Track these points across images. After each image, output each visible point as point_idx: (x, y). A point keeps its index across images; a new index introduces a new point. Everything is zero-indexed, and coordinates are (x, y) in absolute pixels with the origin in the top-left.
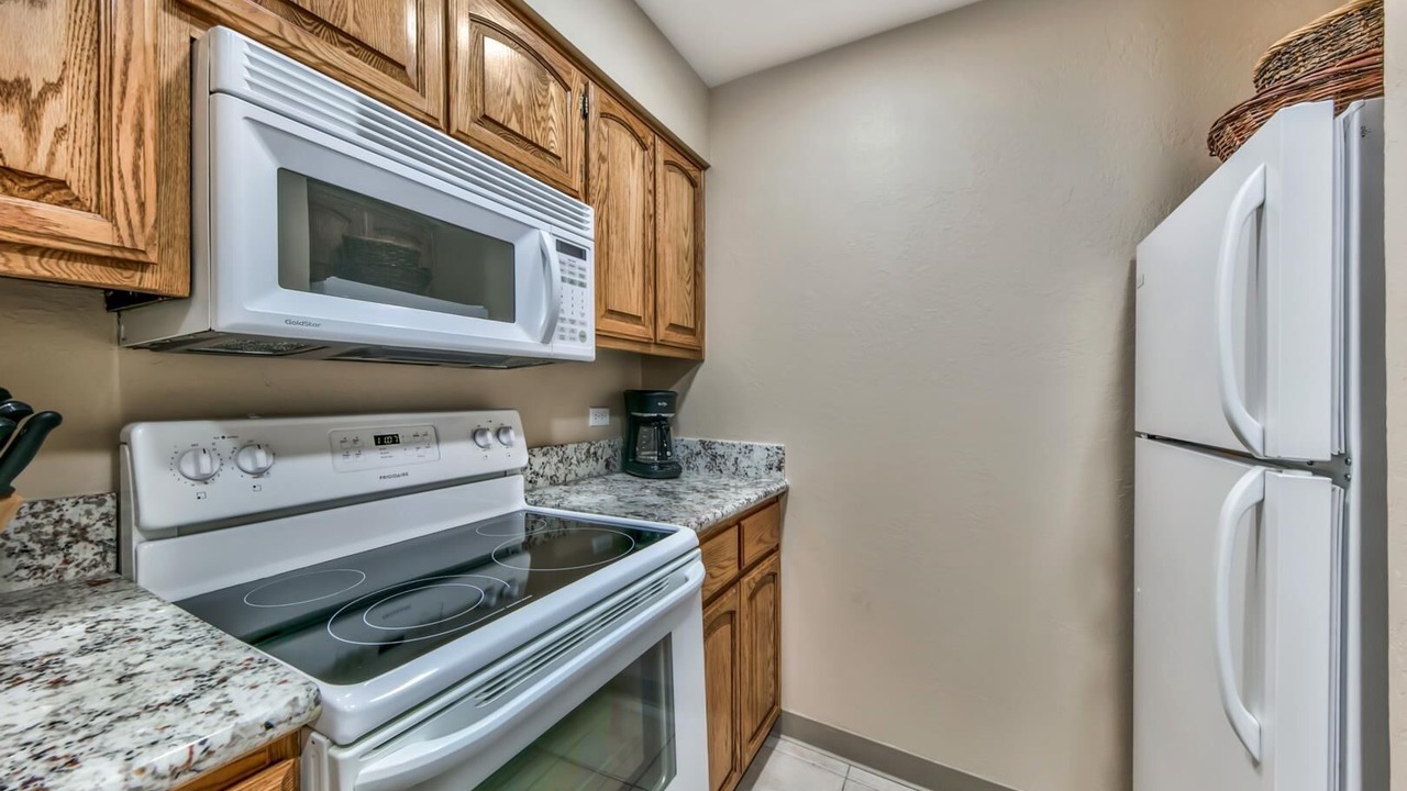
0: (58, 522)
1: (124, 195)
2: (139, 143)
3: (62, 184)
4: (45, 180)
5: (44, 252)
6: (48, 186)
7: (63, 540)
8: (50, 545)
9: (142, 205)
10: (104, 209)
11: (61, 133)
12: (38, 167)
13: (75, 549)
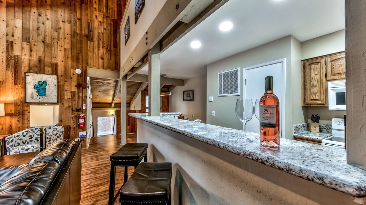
0: (328, 127)
1: (322, 99)
2: (323, 94)
3: (318, 99)
4: (317, 99)
5: (317, 104)
6: (317, 100)
7: (329, 129)
8: (328, 129)
9: (324, 100)
10: (321, 101)
11: (318, 96)
12: (316, 99)
13: (330, 130)
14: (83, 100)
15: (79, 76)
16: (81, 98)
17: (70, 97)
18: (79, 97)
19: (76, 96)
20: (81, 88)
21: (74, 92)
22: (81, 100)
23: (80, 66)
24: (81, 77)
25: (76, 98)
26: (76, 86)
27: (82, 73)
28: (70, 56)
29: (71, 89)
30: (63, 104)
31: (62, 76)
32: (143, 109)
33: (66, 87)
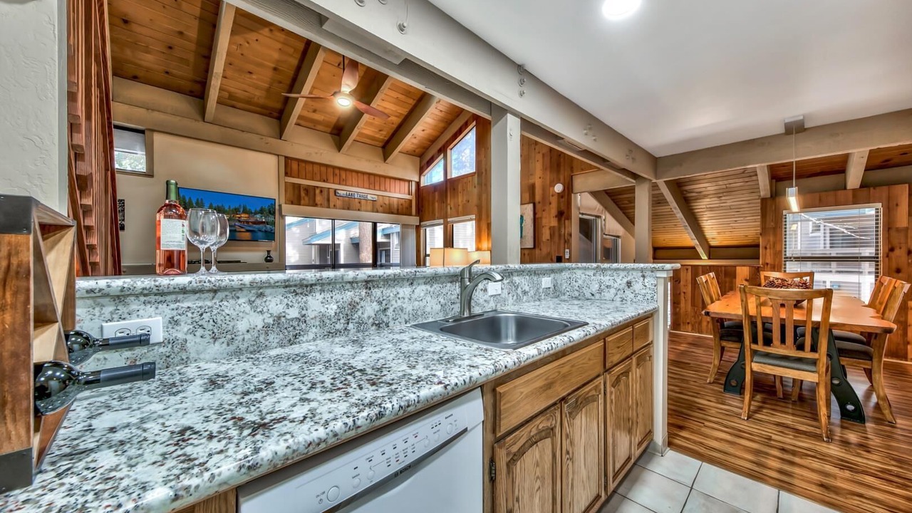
14: (565, 242)
15: (561, 195)
16: (563, 238)
17: (549, 238)
18: (560, 235)
19: (557, 234)
20: (563, 219)
21: (554, 227)
22: (562, 241)
23: (562, 178)
24: (562, 197)
25: (556, 238)
26: (556, 216)
27: (564, 189)
28: (548, 165)
29: (550, 222)
30: (541, 250)
31: (539, 203)
32: (767, 264)
33: (544, 221)
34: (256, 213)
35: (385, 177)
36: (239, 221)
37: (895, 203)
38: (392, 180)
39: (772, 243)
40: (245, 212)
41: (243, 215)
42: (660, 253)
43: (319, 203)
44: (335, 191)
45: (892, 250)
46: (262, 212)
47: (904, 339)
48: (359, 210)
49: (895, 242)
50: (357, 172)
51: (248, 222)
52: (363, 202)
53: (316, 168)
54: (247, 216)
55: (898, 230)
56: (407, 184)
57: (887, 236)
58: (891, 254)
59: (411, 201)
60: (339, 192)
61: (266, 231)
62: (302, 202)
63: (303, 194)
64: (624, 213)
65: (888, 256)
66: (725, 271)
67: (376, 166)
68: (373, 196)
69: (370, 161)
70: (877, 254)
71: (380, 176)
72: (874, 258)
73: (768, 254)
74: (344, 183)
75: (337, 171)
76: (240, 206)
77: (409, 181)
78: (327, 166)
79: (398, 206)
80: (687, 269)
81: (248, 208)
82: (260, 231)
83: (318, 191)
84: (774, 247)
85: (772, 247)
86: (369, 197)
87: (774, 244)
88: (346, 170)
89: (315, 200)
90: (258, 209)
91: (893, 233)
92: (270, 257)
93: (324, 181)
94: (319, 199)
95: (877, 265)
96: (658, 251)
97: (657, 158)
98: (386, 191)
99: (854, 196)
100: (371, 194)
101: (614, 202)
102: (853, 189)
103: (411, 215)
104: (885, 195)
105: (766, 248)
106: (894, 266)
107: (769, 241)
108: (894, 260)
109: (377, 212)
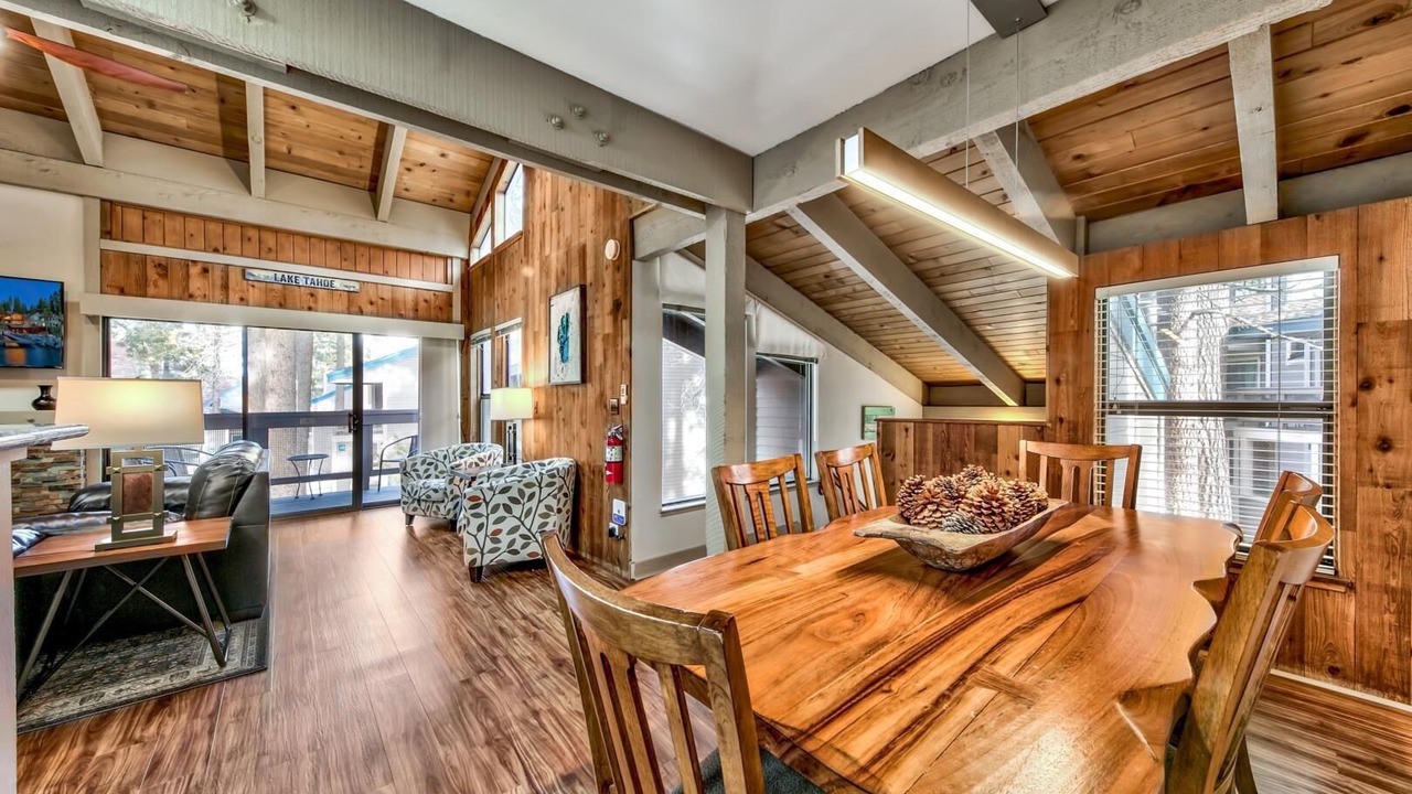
14: (622, 367)
15: (616, 265)
16: (619, 359)
17: (603, 359)
18: (616, 353)
19: (611, 350)
20: (620, 319)
21: (608, 335)
22: (619, 367)
23: (617, 226)
24: (618, 270)
25: (611, 361)
26: (611, 313)
27: (621, 252)
28: (602, 203)
29: (604, 326)
30: (593, 385)
31: (591, 284)
32: (1061, 420)
33: (597, 323)
34: (32, 312)
35: (384, 249)
36: (10, 328)
37: (1375, 253)
38: (401, 255)
39: (1070, 369)
40: (17, 310)
41: (14, 317)
42: (938, 394)
43: (197, 293)
44: (244, 270)
45: (1367, 385)
46: (40, 309)
47: (1399, 640)
48: (310, 309)
49: (1376, 362)
50: (308, 236)
51: (21, 330)
52: (321, 294)
53: (192, 226)
54: (19, 317)
55: (1384, 330)
56: (441, 263)
57: (1353, 346)
58: (1363, 395)
59: (450, 295)
60: (255, 272)
61: (47, 346)
62: (151, 290)
63: (152, 274)
64: (831, 313)
65: (1354, 404)
66: (976, 433)
67: (354, 226)
68: (348, 283)
69: (335, 215)
70: (1329, 397)
71: (370, 246)
72: (1321, 407)
73: (1063, 397)
74: (273, 255)
75: (253, 234)
76: (10, 298)
77: (446, 258)
78: (224, 222)
79: (416, 303)
80: (907, 430)
81: (22, 302)
82: (38, 345)
83: (194, 271)
84: (1075, 379)
85: (1071, 378)
86: (337, 284)
87: (1076, 371)
88: (276, 231)
89: (187, 287)
90: (36, 304)
91: (1371, 338)
92: (48, 399)
93: (216, 251)
94: (196, 284)
95: (1329, 428)
96: (935, 389)
97: (753, 158)
98: (386, 273)
99: (1266, 243)
100: (343, 280)
101: (796, 288)
102: (1263, 224)
103: (449, 321)
104: (1347, 233)
105: (1058, 381)
106: (1373, 431)
107: (1064, 364)
108: (1372, 413)
109: (361, 312)
